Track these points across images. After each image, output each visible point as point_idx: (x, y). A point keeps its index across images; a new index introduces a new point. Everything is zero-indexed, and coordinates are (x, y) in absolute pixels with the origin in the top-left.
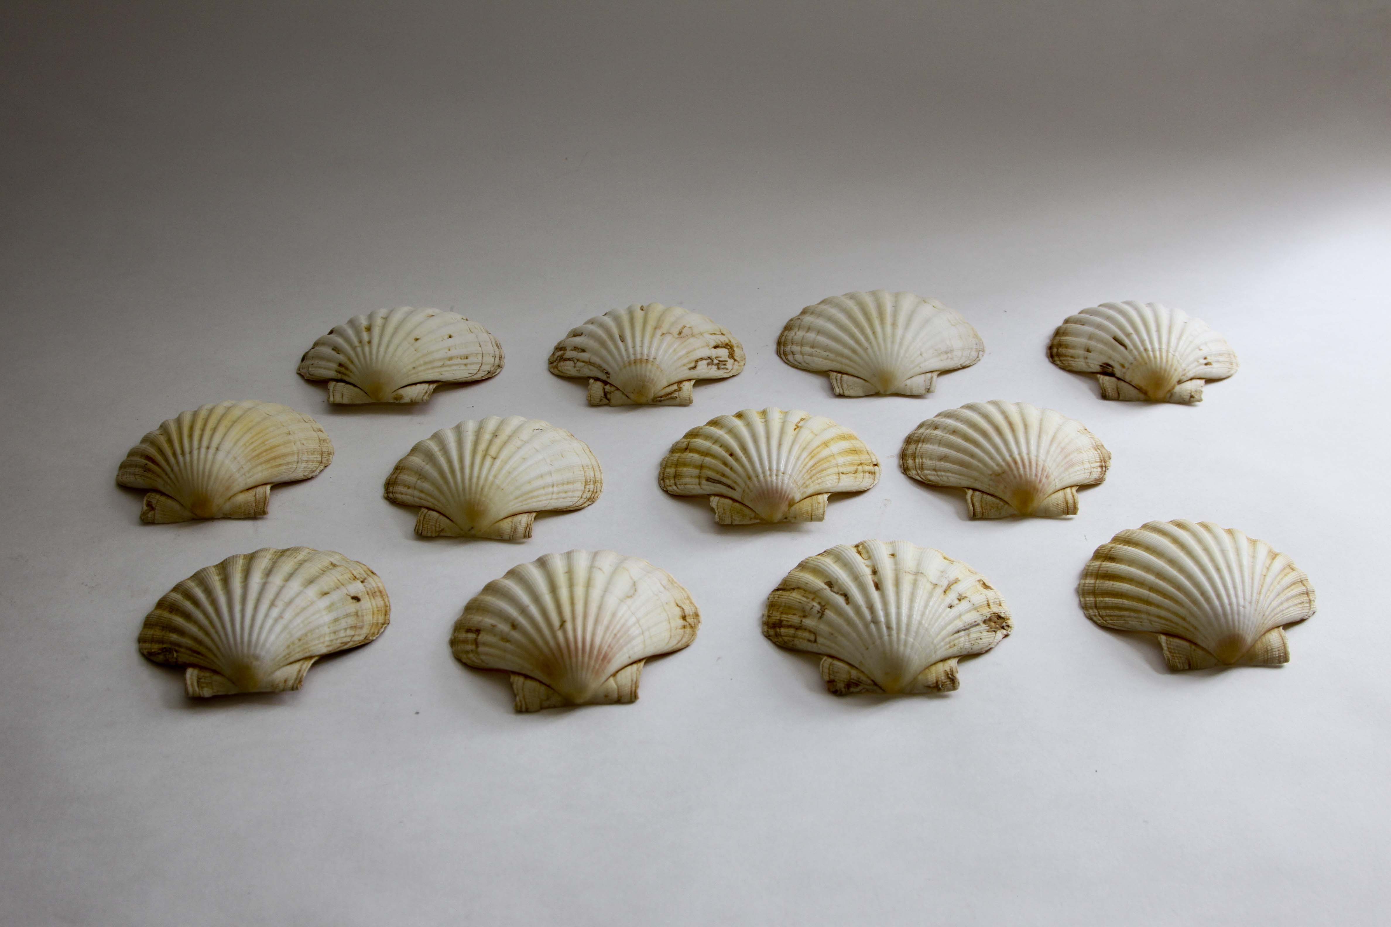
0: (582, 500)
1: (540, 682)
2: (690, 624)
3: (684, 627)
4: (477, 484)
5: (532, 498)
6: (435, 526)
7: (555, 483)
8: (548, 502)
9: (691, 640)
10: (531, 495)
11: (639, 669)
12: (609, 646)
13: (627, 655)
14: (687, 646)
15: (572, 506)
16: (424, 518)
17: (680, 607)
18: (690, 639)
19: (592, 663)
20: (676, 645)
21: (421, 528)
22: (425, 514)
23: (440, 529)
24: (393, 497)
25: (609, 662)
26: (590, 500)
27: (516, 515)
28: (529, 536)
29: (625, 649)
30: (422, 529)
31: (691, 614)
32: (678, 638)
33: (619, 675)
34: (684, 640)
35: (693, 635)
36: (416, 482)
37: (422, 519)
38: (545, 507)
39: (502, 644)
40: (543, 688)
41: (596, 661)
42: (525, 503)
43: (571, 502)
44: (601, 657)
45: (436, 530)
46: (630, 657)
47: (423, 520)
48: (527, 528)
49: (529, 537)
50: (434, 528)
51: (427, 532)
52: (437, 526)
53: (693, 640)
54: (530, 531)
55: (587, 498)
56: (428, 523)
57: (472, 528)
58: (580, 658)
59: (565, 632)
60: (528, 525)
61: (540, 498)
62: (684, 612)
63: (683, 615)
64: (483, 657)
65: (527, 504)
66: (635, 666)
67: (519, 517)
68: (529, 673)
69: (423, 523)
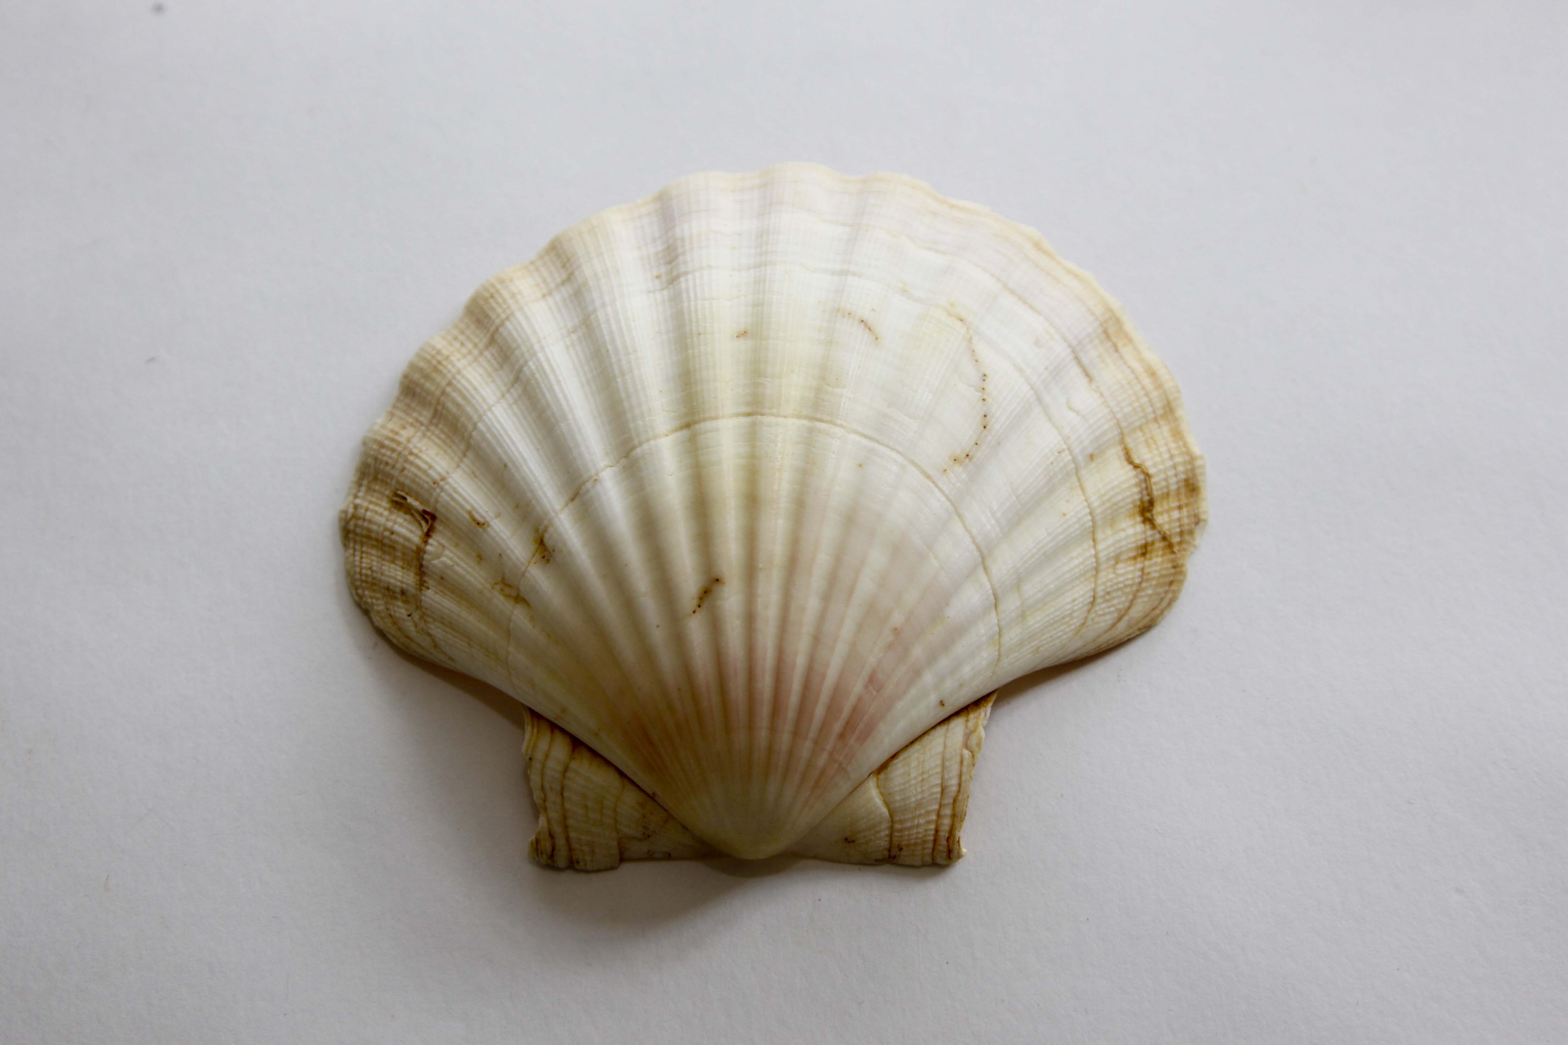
1: (621, 774)
2: (1164, 538)
3: (1144, 550)
9: (1164, 604)
11: (973, 741)
12: (872, 680)
13: (933, 699)
14: (1145, 627)
17: (1136, 467)
18: (1162, 599)
19: (805, 749)
20: (1106, 632)
25: (864, 737)
29: (928, 678)
31: (1173, 487)
32: (1120, 601)
33: (898, 770)
34: (1137, 611)
35: (1171, 583)
39: (500, 602)
40: (630, 798)
41: (818, 743)
44: (837, 727)
46: (942, 703)
53: (1169, 604)
58: (763, 734)
59: (715, 626)
62: (1148, 489)
63: (1146, 498)
64: (437, 631)
66: (958, 726)
68: (584, 737)
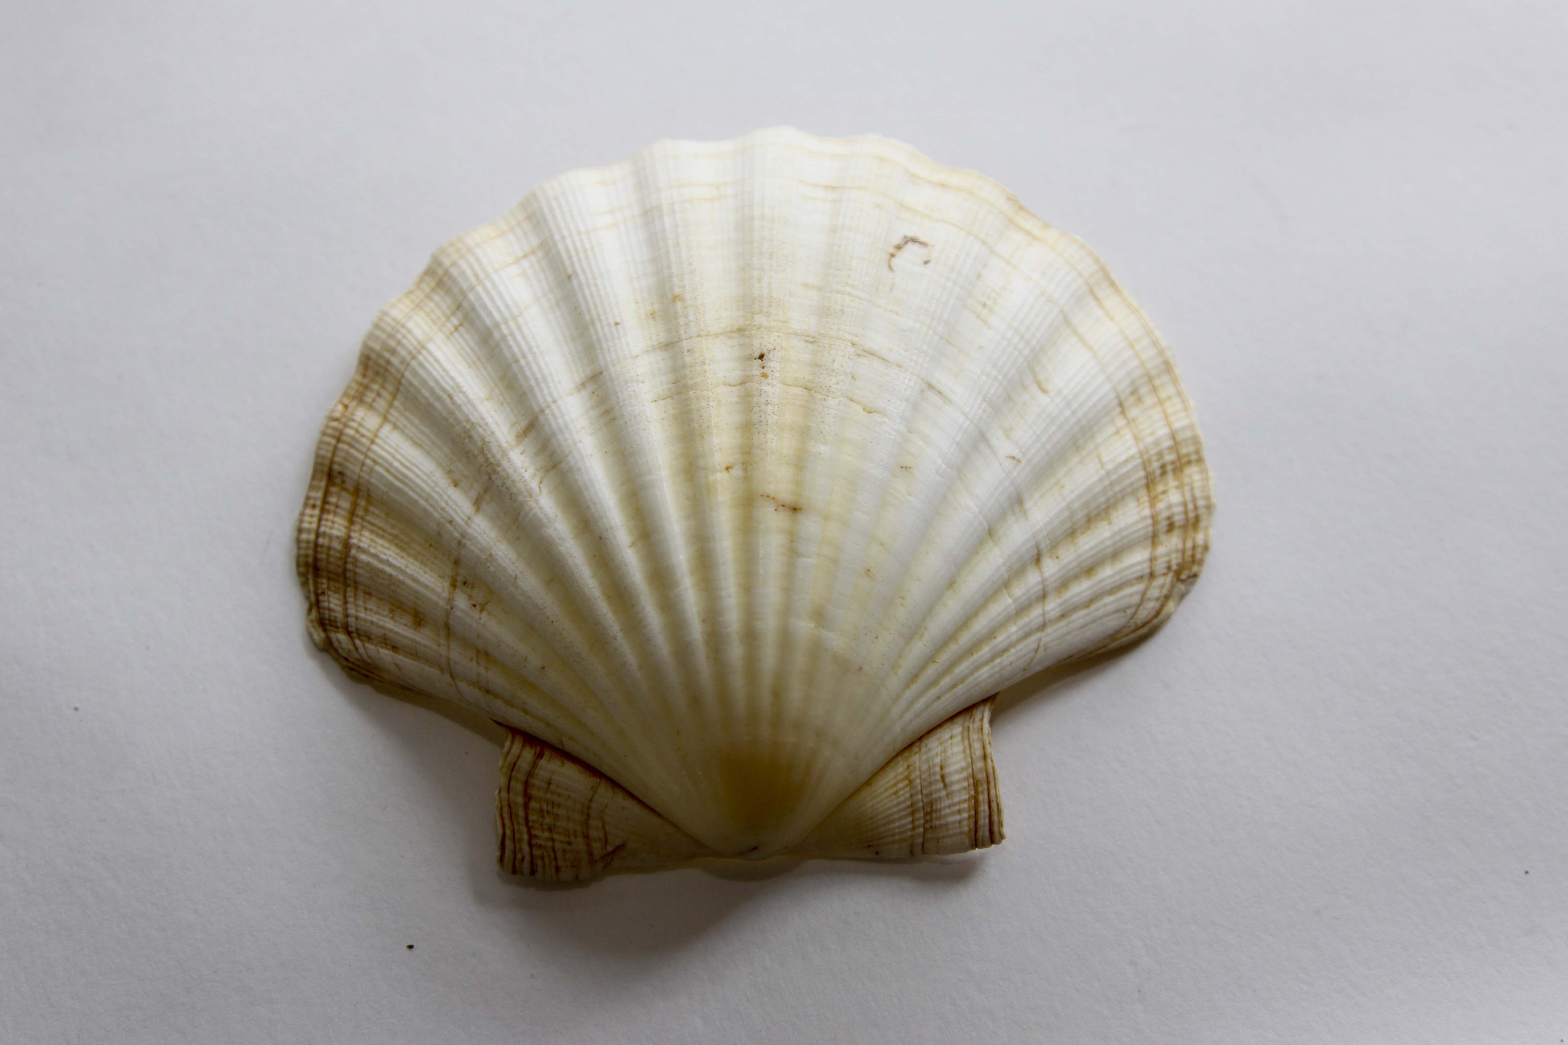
0: (1159, 581)
4: (752, 662)
5: (970, 650)
6: (586, 837)
7: (1043, 546)
8: (1032, 641)
10: (965, 639)
15: (1126, 631)
16: (528, 797)
21: (526, 848)
22: (530, 774)
23: (610, 848)
24: (356, 655)
26: (1183, 576)
27: (920, 738)
28: (994, 837)
30: (531, 854)
36: (450, 600)
37: (520, 800)
38: (1025, 669)
42: (946, 681)
43: (1117, 611)
45: (590, 853)
47: (526, 806)
48: (976, 798)
49: (992, 841)
50: (579, 844)
51: (557, 869)
52: (593, 833)
54: (995, 818)
55: (1169, 568)
56: (548, 820)
57: (755, 848)
60: (976, 784)
61: (1001, 639)
65: (955, 686)
67: (933, 745)
69: (527, 820)
